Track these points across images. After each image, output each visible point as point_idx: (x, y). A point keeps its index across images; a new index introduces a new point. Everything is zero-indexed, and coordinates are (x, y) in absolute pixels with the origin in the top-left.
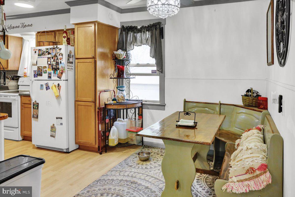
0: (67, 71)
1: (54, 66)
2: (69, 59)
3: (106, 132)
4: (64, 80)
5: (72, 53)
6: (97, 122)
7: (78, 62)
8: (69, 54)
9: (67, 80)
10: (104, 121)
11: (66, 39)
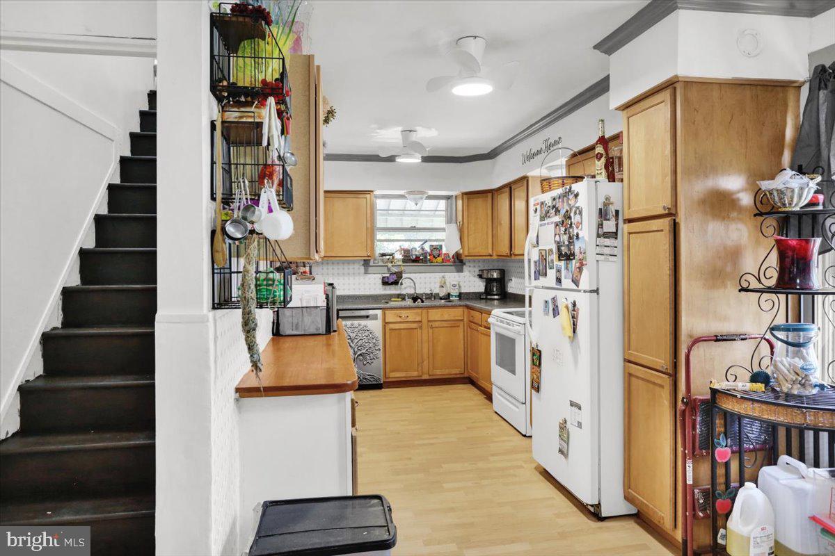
0: (597, 261)
1: (563, 248)
2: (602, 225)
3: (714, 498)
4: (585, 291)
5: (612, 203)
6: (680, 449)
7: (630, 233)
8: (601, 210)
9: (597, 291)
10: (708, 453)
11: (603, 160)
